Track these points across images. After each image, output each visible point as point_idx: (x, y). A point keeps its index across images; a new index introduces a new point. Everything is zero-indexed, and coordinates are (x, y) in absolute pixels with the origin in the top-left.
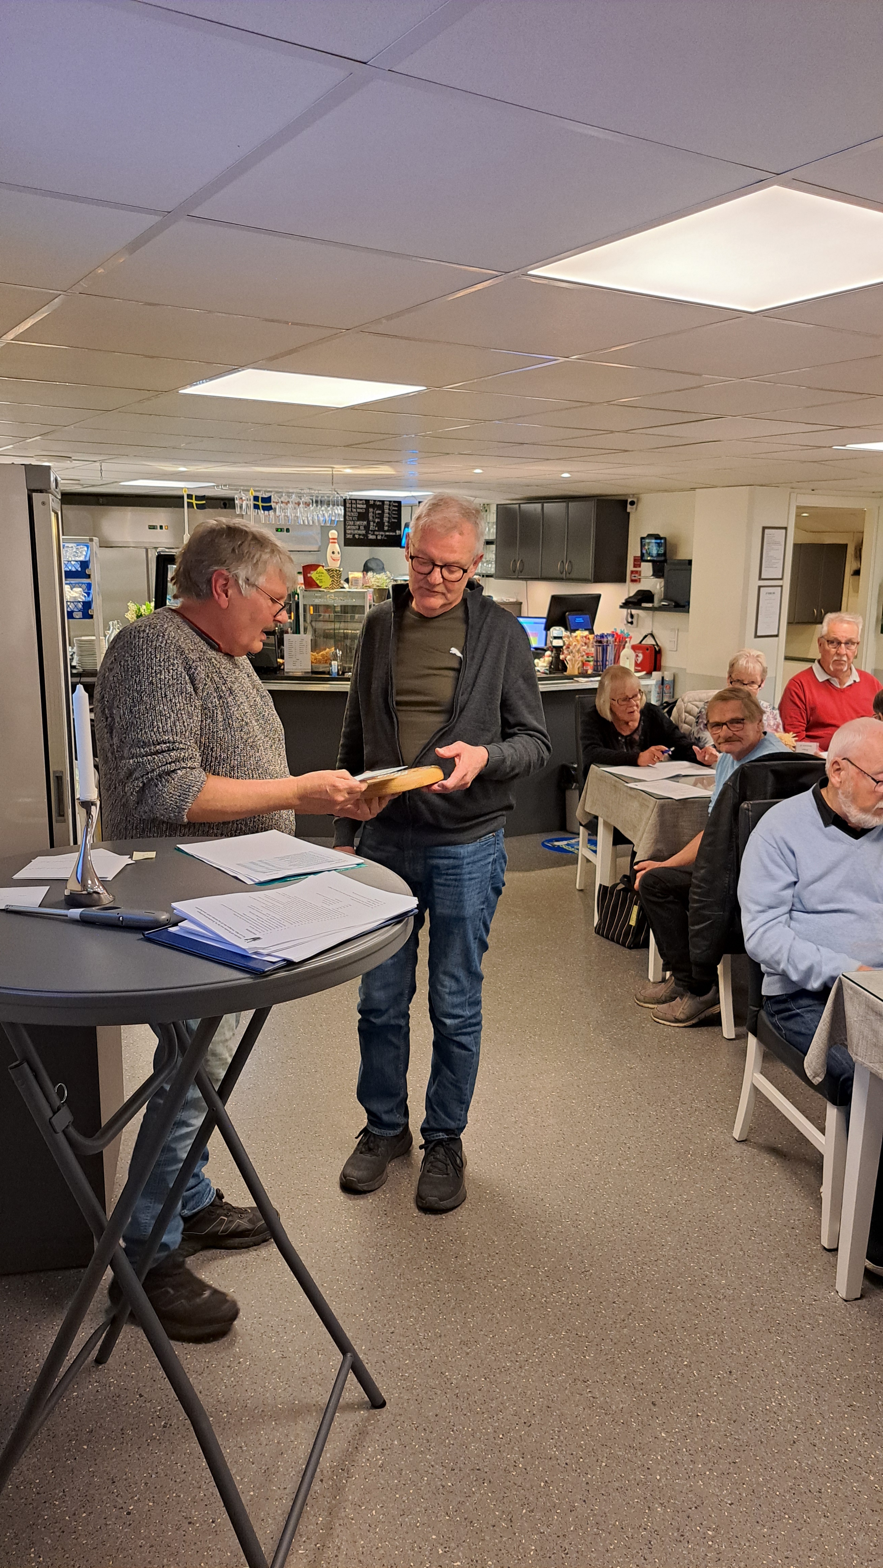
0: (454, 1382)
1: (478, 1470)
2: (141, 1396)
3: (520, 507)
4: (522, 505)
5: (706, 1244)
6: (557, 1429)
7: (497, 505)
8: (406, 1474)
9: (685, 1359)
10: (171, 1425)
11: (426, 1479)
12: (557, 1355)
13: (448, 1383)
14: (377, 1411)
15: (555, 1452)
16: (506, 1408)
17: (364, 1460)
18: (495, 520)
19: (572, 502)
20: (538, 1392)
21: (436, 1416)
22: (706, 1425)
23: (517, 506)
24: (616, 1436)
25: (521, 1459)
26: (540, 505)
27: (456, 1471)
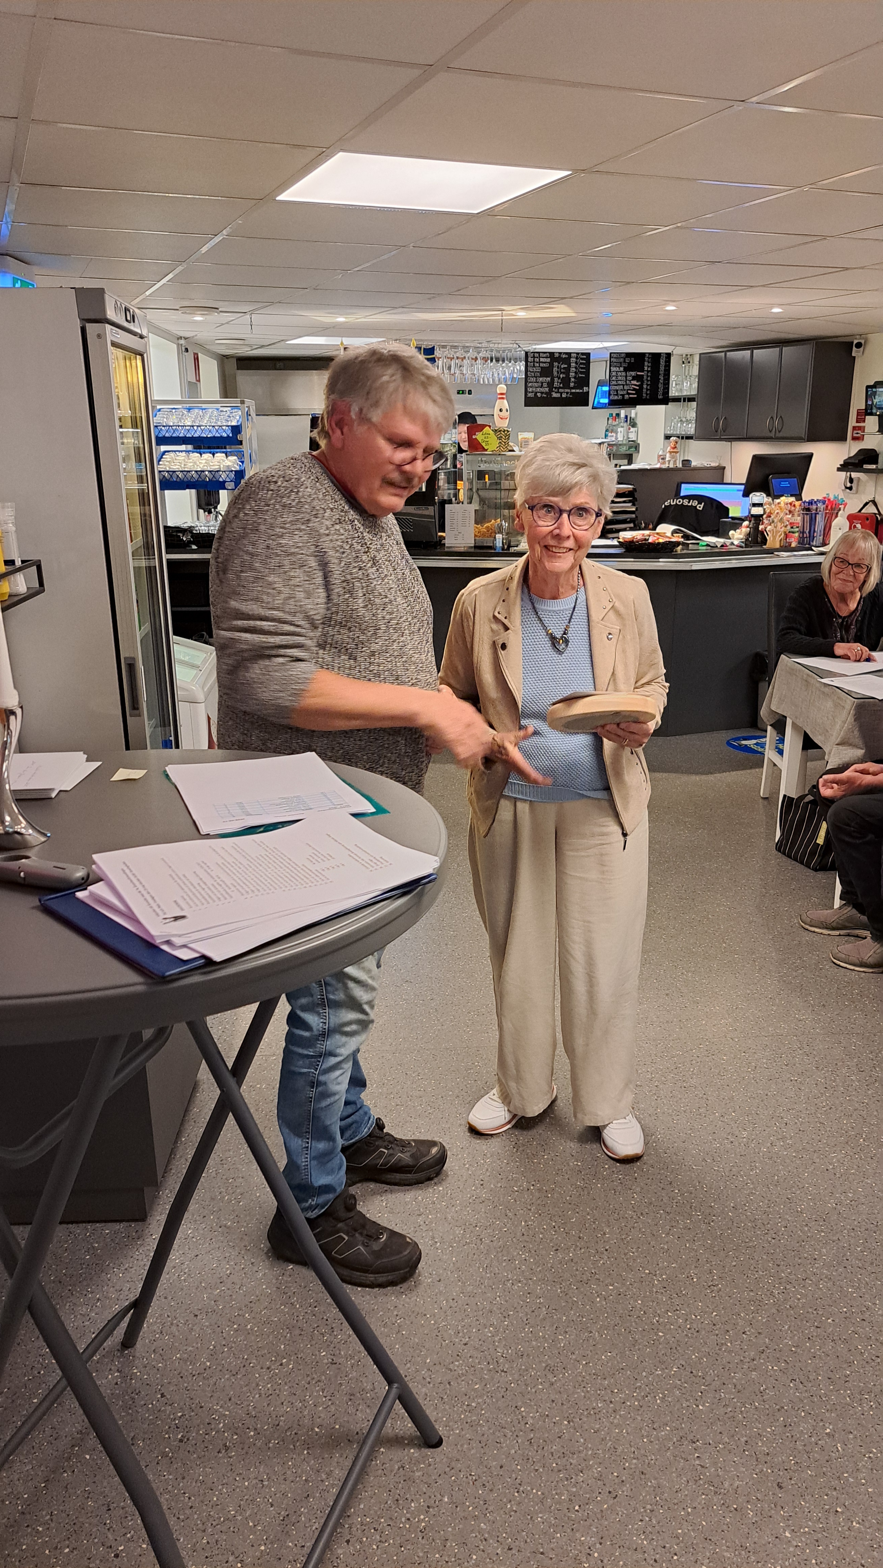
0: (530, 1421)
1: (542, 1553)
2: (163, 1395)
3: (726, 355)
4: (728, 353)
5: (872, 1264)
6: (649, 1507)
7: (700, 354)
8: (451, 1546)
9: (827, 1425)
10: (188, 1439)
11: (474, 1557)
12: (662, 1399)
13: (522, 1423)
14: (429, 1452)
15: (642, 1540)
16: (589, 1468)
17: (403, 1520)
18: (697, 374)
19: (785, 346)
20: (633, 1449)
21: (501, 1467)
22: (846, 1528)
23: (723, 354)
24: (725, 1527)
25: (598, 1546)
26: (749, 352)
27: (513, 1551)
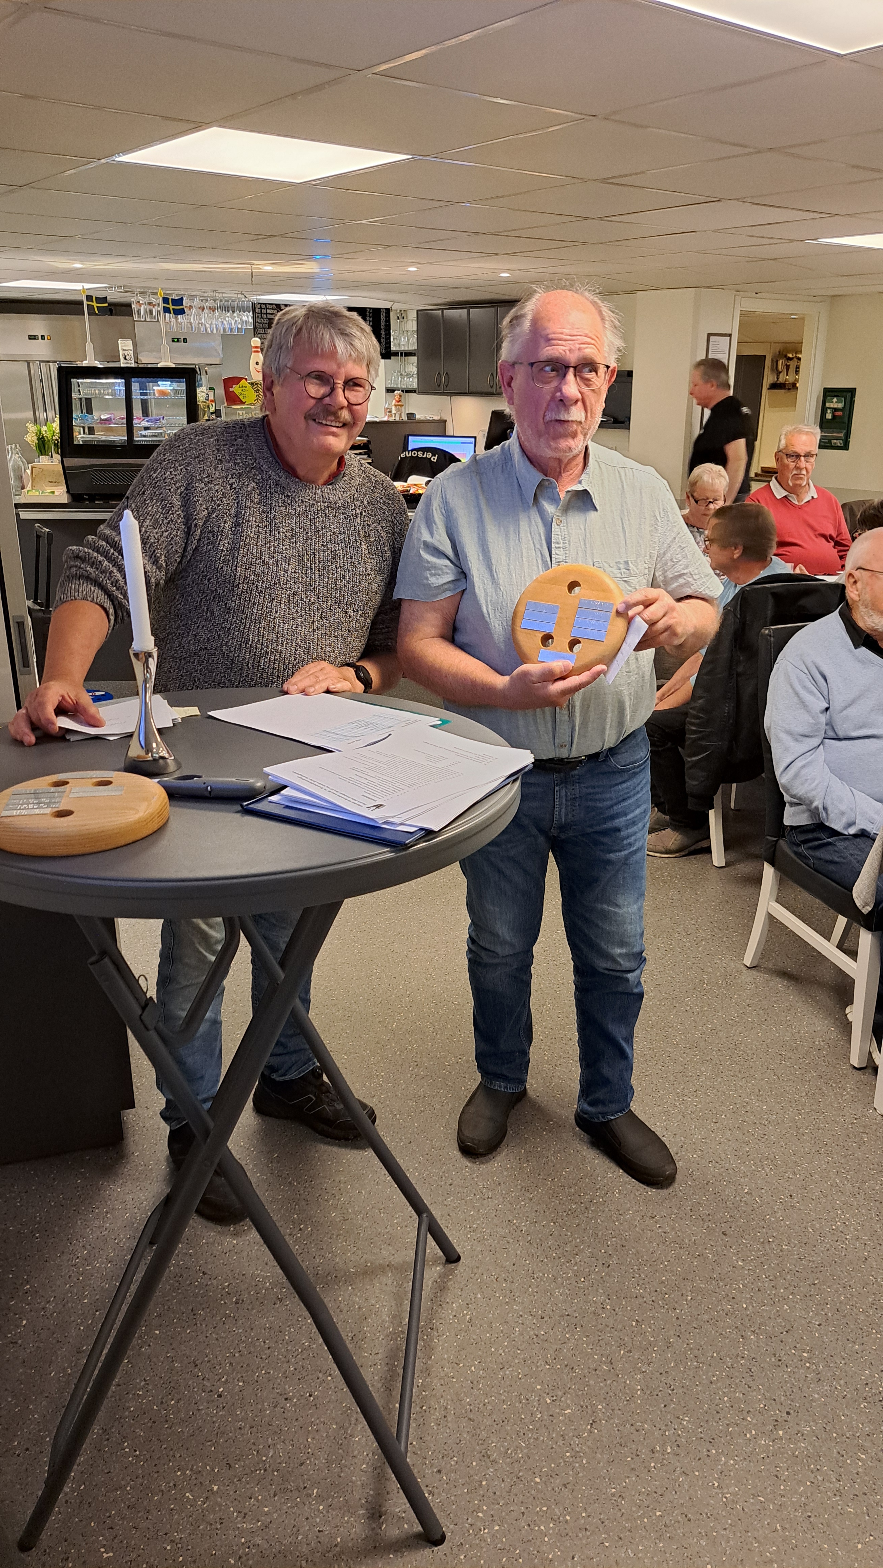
0: (524, 1229)
1: (568, 1315)
2: (204, 1273)
3: (443, 312)
4: (445, 311)
5: (740, 1072)
6: (635, 1267)
7: (418, 311)
8: (496, 1326)
9: (744, 1187)
10: (243, 1301)
11: (517, 1329)
12: (619, 1193)
13: (518, 1231)
14: (453, 1266)
15: (639, 1290)
16: (582, 1251)
17: (451, 1317)
18: (415, 329)
19: (500, 307)
20: (610, 1232)
21: (514, 1265)
22: (779, 1251)
23: (440, 311)
24: (695, 1269)
25: (607, 1301)
26: (465, 310)
27: (546, 1319)
